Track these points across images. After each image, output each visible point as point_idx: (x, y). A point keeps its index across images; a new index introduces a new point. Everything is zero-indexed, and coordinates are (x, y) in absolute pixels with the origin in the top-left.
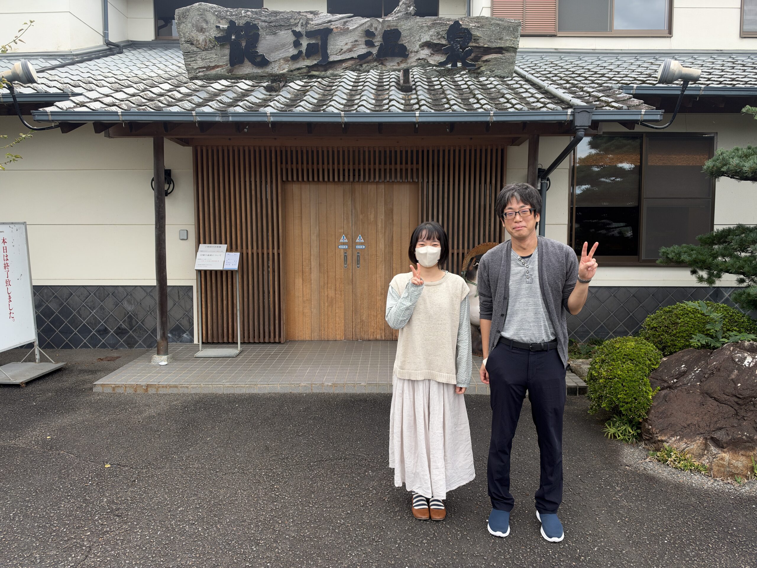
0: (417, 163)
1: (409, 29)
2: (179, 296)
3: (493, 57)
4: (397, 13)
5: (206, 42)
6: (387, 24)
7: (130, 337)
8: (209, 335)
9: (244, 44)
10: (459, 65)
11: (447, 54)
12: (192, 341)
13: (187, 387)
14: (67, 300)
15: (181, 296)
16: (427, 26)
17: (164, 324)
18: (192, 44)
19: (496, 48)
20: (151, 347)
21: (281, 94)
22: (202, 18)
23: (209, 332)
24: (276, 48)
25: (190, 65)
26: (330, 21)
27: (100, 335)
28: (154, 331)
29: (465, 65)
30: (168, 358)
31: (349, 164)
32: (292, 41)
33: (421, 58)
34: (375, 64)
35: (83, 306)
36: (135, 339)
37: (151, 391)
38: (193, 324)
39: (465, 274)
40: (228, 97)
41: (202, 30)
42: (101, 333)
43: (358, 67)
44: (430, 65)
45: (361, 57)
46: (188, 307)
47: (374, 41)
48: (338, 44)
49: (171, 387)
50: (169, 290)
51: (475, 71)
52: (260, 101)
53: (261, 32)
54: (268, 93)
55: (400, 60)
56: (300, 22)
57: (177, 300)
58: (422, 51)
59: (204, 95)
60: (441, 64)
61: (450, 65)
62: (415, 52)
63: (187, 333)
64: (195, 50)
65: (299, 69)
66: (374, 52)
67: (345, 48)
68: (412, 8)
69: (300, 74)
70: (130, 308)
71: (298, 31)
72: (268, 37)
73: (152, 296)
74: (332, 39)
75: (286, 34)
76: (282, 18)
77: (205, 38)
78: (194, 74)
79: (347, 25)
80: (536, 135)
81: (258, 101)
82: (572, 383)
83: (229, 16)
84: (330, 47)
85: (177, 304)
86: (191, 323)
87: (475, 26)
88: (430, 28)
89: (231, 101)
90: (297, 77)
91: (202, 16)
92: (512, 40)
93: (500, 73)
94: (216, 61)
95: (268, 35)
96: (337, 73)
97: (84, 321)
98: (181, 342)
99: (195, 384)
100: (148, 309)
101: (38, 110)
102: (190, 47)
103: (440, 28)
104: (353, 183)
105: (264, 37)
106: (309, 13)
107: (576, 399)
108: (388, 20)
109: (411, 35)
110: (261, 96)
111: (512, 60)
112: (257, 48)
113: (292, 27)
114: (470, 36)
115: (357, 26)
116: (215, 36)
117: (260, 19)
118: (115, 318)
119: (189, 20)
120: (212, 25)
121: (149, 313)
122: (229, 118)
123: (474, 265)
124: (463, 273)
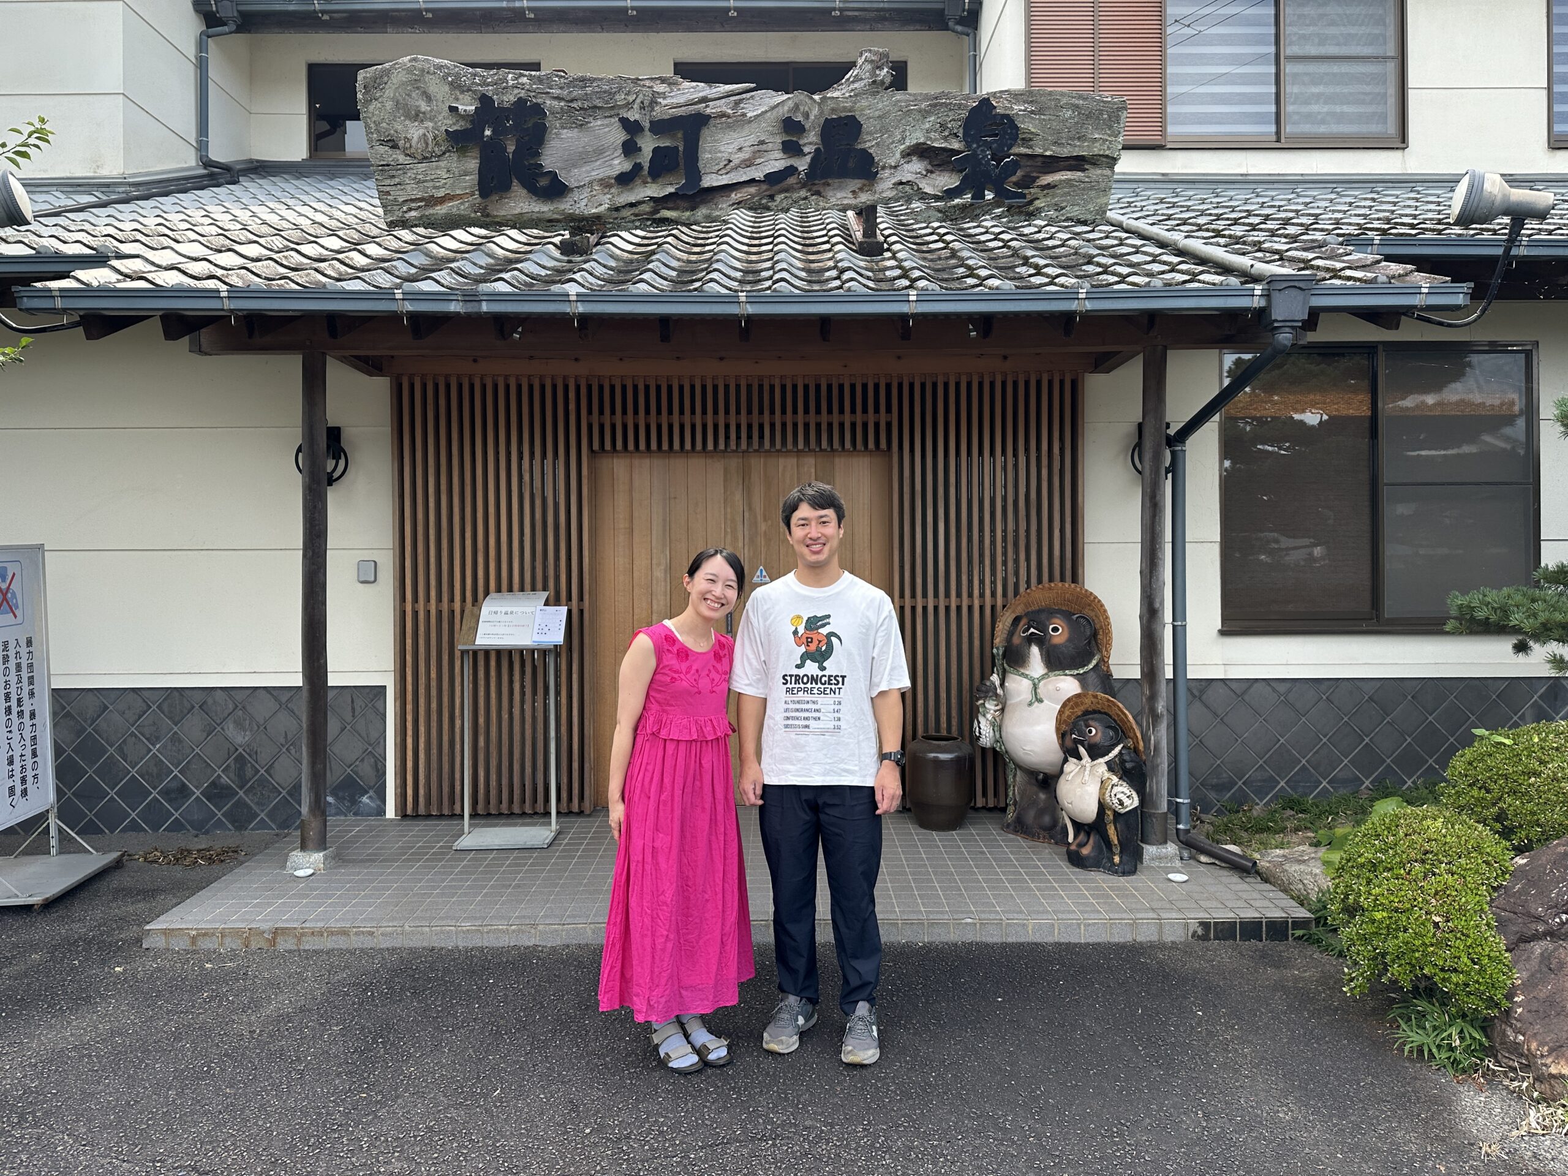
0: (889, 410)
1: (879, 117)
2: (353, 709)
3: (1063, 178)
4: (853, 82)
5: (427, 144)
6: (831, 104)
7: (240, 804)
8: (421, 799)
9: (511, 148)
10: (989, 196)
11: (961, 171)
12: (382, 812)
13: (371, 934)
14: (93, 721)
15: (358, 710)
16: (920, 111)
17: (318, 778)
18: (395, 147)
19: (1071, 157)
20: (288, 827)
21: (595, 257)
22: (418, 88)
23: (422, 792)
24: (584, 158)
25: (388, 193)
26: (704, 100)
27: (169, 801)
28: (295, 790)
29: (1002, 195)
30: (326, 858)
31: (738, 412)
32: (620, 142)
33: (904, 180)
34: (803, 193)
35: (133, 734)
36: (251, 808)
37: (285, 944)
38: (384, 773)
39: (1001, 653)
40: (475, 264)
41: (417, 115)
42: (173, 796)
43: (764, 201)
44: (923, 196)
45: (773, 179)
47: (801, 142)
48: (722, 149)
49: (332, 933)
50: (331, 695)
51: (1023, 209)
52: (549, 272)
53: (550, 121)
54: (566, 258)
55: (859, 186)
56: (638, 101)
57: (348, 717)
58: (906, 166)
59: (420, 260)
60: (950, 194)
61: (970, 196)
62: (891, 167)
63: (371, 793)
64: (401, 161)
65: (632, 205)
66: (801, 169)
67: (737, 158)
68: (886, 70)
69: (636, 215)
70: (240, 738)
71: (632, 119)
72: (565, 134)
73: (292, 711)
74: (709, 138)
75: (607, 126)
76: (597, 92)
77: (425, 135)
78: (397, 213)
79: (743, 108)
80: (1160, 347)
81: (543, 272)
82: (1275, 909)
83: (479, 85)
84: (705, 156)
85: (348, 727)
86: (381, 772)
87: (1024, 111)
88: (925, 114)
89: (482, 271)
90: (629, 222)
91: (419, 85)
92: (1107, 140)
93: (1077, 213)
94: (447, 186)
95: (564, 128)
96: (718, 213)
97: (133, 769)
98: (355, 814)
99: (390, 924)
100: (282, 741)
101: (29, 286)
102: (391, 153)
103: (947, 115)
104: (746, 454)
105: (556, 133)
106: (659, 82)
107: (1288, 949)
108: (833, 98)
109: (884, 130)
110: (551, 264)
111: (1104, 184)
112: (542, 158)
113: (620, 112)
114: (1014, 131)
115: (763, 110)
116: (446, 130)
117: (548, 93)
118: (206, 762)
119: (389, 93)
120: (440, 104)
121: (284, 750)
122: (481, 305)
123: (1024, 633)
124: (998, 651)
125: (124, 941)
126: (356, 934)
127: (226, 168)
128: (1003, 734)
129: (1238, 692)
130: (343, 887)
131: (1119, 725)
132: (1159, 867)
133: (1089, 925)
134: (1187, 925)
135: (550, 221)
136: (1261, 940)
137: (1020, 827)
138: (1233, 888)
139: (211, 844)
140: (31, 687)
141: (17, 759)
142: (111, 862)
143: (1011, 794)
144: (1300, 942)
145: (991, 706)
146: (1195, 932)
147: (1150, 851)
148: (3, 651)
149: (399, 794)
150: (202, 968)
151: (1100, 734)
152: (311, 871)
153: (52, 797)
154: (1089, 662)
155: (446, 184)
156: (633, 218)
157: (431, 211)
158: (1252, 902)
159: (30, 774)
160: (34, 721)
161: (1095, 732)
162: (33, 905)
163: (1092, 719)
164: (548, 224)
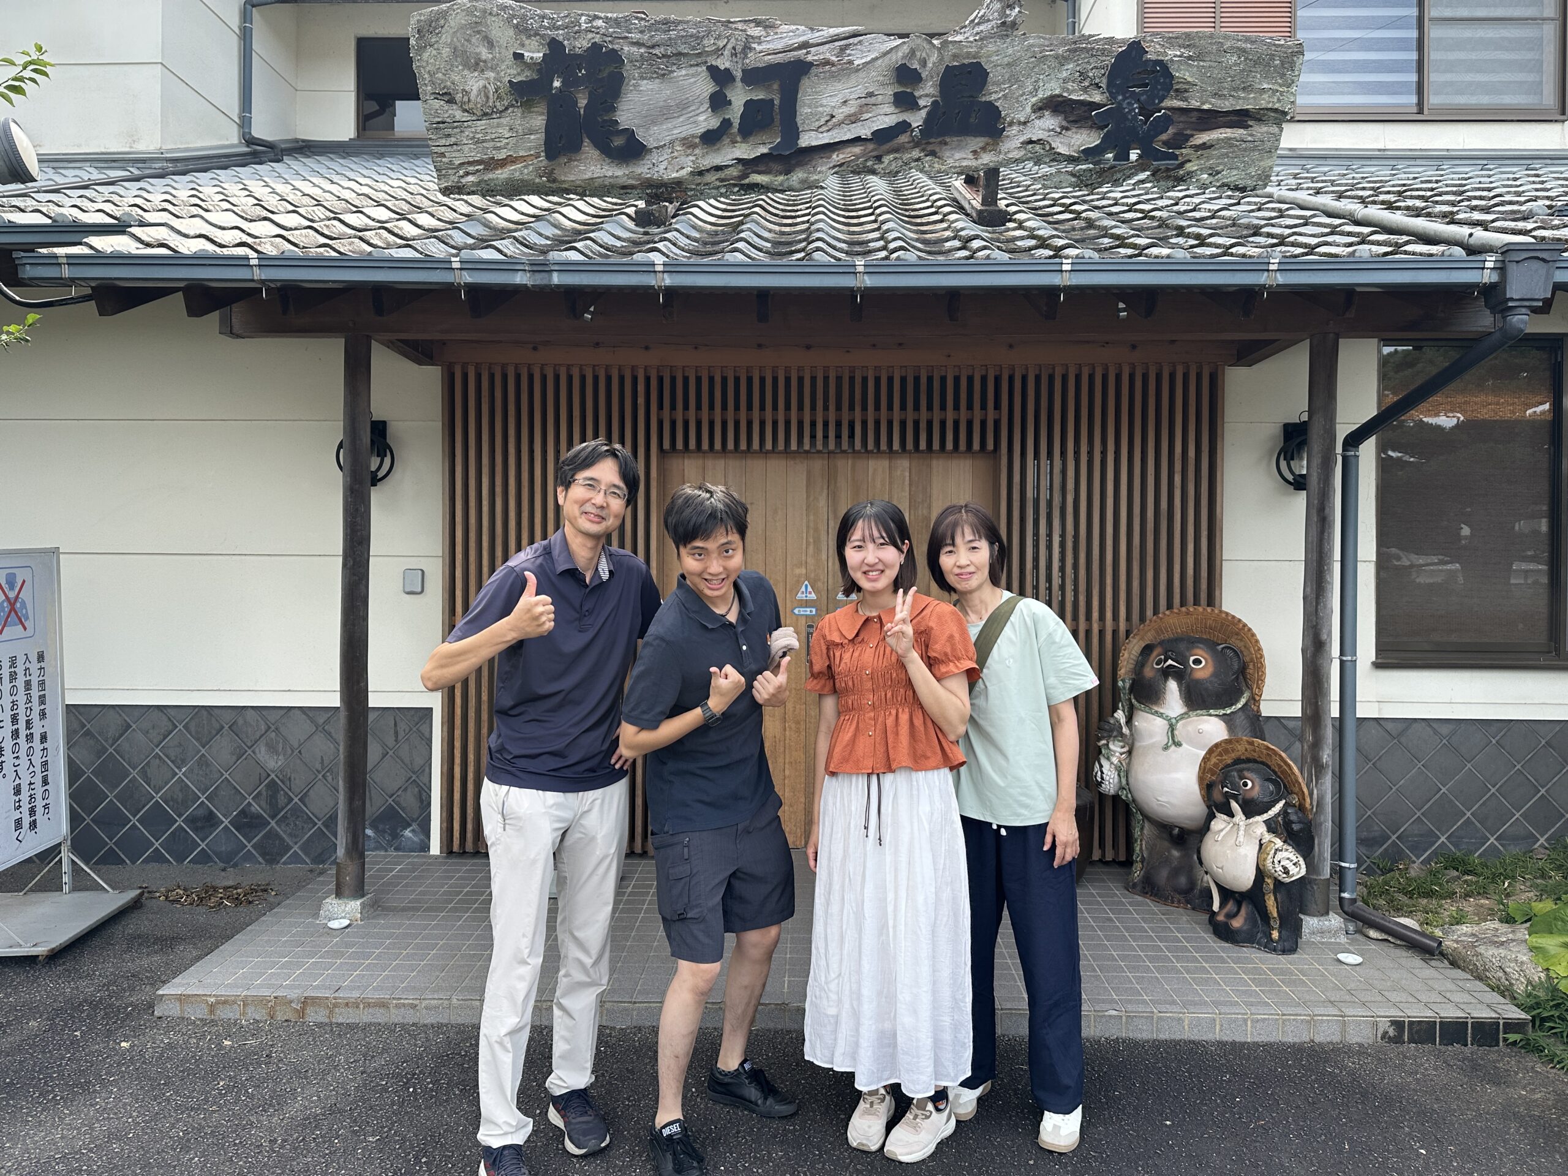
0: (997, 406)
1: (1009, 64)
2: (396, 733)
3: (1222, 136)
4: (979, 24)
5: (488, 98)
6: (952, 50)
7: (272, 835)
8: (469, 834)
9: (583, 102)
10: (1134, 155)
11: (1102, 128)
12: (426, 847)
13: (414, 1007)
14: (115, 740)
15: (401, 734)
16: (1056, 57)
17: (356, 817)
18: (451, 101)
19: (1233, 112)
20: (323, 862)
21: (676, 227)
22: (479, 32)
23: (469, 827)
24: (665, 113)
25: (443, 155)
26: (805, 45)
27: (196, 830)
28: (331, 821)
29: (1149, 157)
30: (363, 905)
32: (707, 95)
33: (1034, 139)
34: (916, 153)
35: (157, 756)
36: (282, 839)
37: (315, 1016)
38: (430, 804)
39: (1128, 685)
40: (540, 235)
41: (477, 64)
42: (199, 824)
43: (869, 163)
44: (1056, 157)
45: (882, 136)
46: (419, 761)
47: (917, 94)
48: (824, 102)
49: (369, 1005)
50: (371, 717)
51: (1172, 173)
52: (626, 243)
53: (628, 70)
54: (642, 230)
55: (981, 145)
56: (729, 46)
57: (390, 741)
58: (1037, 121)
59: (477, 230)
60: (1089, 154)
61: (1112, 156)
62: (1020, 123)
63: (414, 826)
64: (458, 118)
65: (718, 168)
66: (914, 125)
67: (841, 113)
68: (1017, 9)
69: (722, 180)
70: (272, 763)
71: (722, 67)
72: (645, 85)
73: (329, 734)
74: (809, 90)
75: (693, 76)
76: (683, 36)
77: (485, 87)
78: (452, 178)
79: (849, 55)
80: (1331, 335)
81: (619, 244)
82: (1479, 1006)
83: (548, 28)
84: (804, 111)
85: (391, 753)
86: (425, 803)
87: (1180, 56)
88: (1062, 60)
89: (549, 242)
90: (713, 188)
91: (479, 28)
92: (1277, 91)
93: (1233, 179)
94: (510, 146)
95: (645, 79)
96: (816, 177)
97: (157, 794)
98: (397, 849)
99: (436, 997)
100: (318, 766)
101: (33, 251)
102: (446, 108)
103: (1088, 62)
104: (832, 455)
105: (634, 85)
106: (753, 25)
107: (1500, 1057)
108: (955, 42)
109: (1014, 79)
110: (626, 235)
111: (1269, 144)
112: (618, 113)
113: (708, 59)
114: (1168, 80)
115: (873, 56)
116: (510, 81)
117: (626, 38)
118: (235, 788)
119: (446, 38)
120: (503, 51)
121: (320, 776)
122: (551, 277)
123: (1157, 664)
124: (1124, 683)
125: (135, 1007)
126: (397, 1006)
127: (270, 145)
128: (1131, 781)
129: (1394, 733)
130: (382, 944)
131: (1280, 778)
132: (1322, 943)
133: (1258, 1021)
134: (1376, 1025)
135: (624, 187)
136: (1466, 1045)
137: (1149, 888)
138: (1419, 975)
139: (239, 879)
140: (42, 707)
141: (25, 788)
142: (128, 903)
143: (1138, 849)
144: (1515, 1049)
145: (1116, 748)
146: (1386, 1033)
147: (1310, 923)
148: (10, 667)
149: (445, 829)
150: (220, 1046)
151: (1257, 788)
152: (346, 922)
153: (64, 827)
154: (1237, 701)
155: (508, 144)
156: (718, 183)
157: (491, 176)
158: (1448, 995)
159: (39, 804)
160: (45, 745)
161: (1252, 786)
162: (38, 956)
163: (1248, 770)
164: (622, 191)
